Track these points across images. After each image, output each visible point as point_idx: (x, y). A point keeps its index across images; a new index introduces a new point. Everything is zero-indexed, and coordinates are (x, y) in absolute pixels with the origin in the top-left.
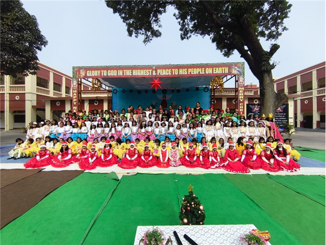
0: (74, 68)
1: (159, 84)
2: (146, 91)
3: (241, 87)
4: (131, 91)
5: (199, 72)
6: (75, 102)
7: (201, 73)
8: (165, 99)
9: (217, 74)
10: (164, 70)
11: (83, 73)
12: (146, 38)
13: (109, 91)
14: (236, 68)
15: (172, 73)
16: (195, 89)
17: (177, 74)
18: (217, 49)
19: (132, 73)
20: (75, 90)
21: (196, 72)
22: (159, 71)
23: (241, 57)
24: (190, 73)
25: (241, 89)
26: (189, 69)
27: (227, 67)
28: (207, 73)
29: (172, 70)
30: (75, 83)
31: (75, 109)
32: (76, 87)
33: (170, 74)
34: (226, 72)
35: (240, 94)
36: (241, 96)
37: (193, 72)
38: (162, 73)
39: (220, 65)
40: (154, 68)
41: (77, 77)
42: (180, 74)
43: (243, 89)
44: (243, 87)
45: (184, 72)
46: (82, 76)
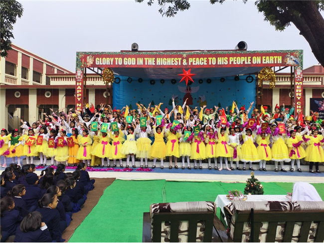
0: (78, 54)
1: (191, 76)
2: (162, 81)
3: (299, 82)
4: (140, 80)
5: (244, 62)
6: (79, 97)
7: (246, 63)
8: (189, 92)
9: (268, 64)
10: (197, 59)
12: (169, 11)
14: (292, 57)
15: (208, 62)
16: (233, 78)
17: (214, 63)
18: (265, 19)
19: (155, 62)
20: (79, 82)
21: (239, 61)
22: (190, 60)
23: (300, 34)
24: (232, 62)
25: (299, 84)
26: (230, 58)
27: (280, 56)
28: (254, 63)
29: (208, 58)
30: (79, 73)
31: (79, 107)
32: (81, 78)
33: (205, 64)
34: (278, 62)
35: (297, 91)
36: (299, 92)
37: (236, 62)
38: (195, 63)
39: (271, 53)
40: (185, 55)
41: (83, 65)
42: (218, 64)
43: (301, 84)
44: (301, 81)
45: (224, 61)
46: (89, 64)
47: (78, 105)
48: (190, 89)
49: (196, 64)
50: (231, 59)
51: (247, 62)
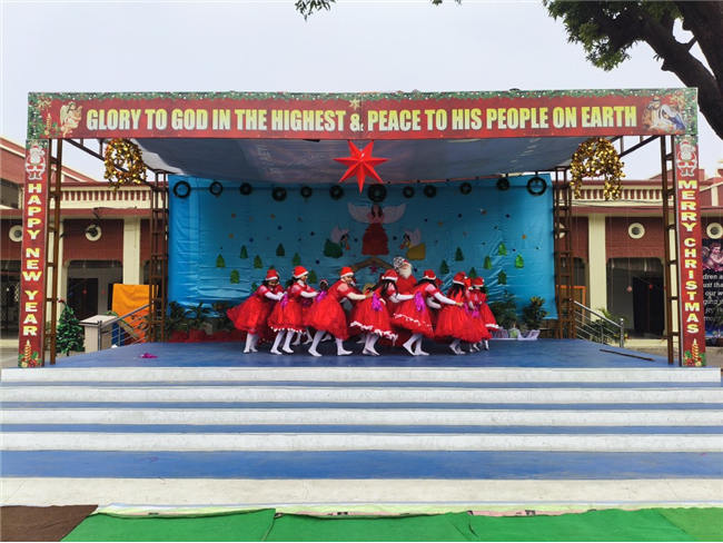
0: (33, 99)
1: (373, 163)
2: (306, 191)
3: (688, 179)
4: (246, 189)
5: (528, 123)
6: (34, 229)
7: (534, 125)
8: (377, 219)
9: (596, 127)
10: (393, 113)
11: (69, 119)
13: (156, 188)
14: (665, 107)
15: (423, 123)
16: (494, 183)
17: (441, 127)
18: (571, 39)
19: (268, 123)
20: (35, 183)
21: (515, 119)
22: (373, 117)
23: (664, 68)
24: (495, 123)
25: (687, 187)
26: (489, 111)
27: (630, 105)
28: (556, 125)
29: (422, 112)
30: (36, 155)
31: (32, 257)
32: (43, 171)
33: (417, 128)
34: (627, 124)
35: (684, 206)
36: (688, 210)
37: (505, 122)
38: (386, 124)
39: (606, 97)
40: (355, 103)
41: (47, 133)
42: (454, 127)
43: (695, 187)
44: (693, 179)
45: (471, 120)
46: (65, 130)
47: (29, 251)
48: (380, 214)
49: (390, 129)
50: (491, 114)
51: (538, 121)
